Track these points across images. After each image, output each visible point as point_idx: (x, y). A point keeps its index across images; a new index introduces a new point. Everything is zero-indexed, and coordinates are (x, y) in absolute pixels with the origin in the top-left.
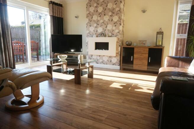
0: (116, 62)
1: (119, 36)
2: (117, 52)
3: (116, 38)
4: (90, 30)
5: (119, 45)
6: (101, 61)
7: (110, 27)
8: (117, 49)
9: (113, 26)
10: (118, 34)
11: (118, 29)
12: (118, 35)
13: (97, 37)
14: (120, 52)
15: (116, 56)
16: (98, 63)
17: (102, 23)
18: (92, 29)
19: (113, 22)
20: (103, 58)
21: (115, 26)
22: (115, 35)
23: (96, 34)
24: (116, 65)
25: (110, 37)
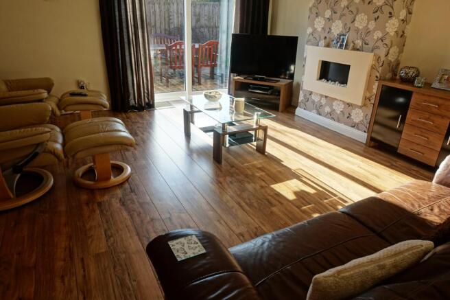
0: (362, 122)
1: (382, 52)
2: (368, 95)
3: (373, 54)
4: (315, 26)
5: (377, 77)
6: (327, 109)
7: (361, 21)
8: (368, 87)
9: (369, 20)
10: (380, 44)
11: (383, 29)
12: (378, 47)
13: (328, 46)
14: (374, 97)
15: (365, 105)
16: (320, 115)
17: (344, 8)
18: (319, 24)
19: (371, 8)
20: (334, 104)
21: (376, 19)
22: (371, 46)
23: (326, 38)
24: (358, 129)
25: (358, 50)
